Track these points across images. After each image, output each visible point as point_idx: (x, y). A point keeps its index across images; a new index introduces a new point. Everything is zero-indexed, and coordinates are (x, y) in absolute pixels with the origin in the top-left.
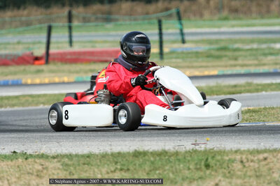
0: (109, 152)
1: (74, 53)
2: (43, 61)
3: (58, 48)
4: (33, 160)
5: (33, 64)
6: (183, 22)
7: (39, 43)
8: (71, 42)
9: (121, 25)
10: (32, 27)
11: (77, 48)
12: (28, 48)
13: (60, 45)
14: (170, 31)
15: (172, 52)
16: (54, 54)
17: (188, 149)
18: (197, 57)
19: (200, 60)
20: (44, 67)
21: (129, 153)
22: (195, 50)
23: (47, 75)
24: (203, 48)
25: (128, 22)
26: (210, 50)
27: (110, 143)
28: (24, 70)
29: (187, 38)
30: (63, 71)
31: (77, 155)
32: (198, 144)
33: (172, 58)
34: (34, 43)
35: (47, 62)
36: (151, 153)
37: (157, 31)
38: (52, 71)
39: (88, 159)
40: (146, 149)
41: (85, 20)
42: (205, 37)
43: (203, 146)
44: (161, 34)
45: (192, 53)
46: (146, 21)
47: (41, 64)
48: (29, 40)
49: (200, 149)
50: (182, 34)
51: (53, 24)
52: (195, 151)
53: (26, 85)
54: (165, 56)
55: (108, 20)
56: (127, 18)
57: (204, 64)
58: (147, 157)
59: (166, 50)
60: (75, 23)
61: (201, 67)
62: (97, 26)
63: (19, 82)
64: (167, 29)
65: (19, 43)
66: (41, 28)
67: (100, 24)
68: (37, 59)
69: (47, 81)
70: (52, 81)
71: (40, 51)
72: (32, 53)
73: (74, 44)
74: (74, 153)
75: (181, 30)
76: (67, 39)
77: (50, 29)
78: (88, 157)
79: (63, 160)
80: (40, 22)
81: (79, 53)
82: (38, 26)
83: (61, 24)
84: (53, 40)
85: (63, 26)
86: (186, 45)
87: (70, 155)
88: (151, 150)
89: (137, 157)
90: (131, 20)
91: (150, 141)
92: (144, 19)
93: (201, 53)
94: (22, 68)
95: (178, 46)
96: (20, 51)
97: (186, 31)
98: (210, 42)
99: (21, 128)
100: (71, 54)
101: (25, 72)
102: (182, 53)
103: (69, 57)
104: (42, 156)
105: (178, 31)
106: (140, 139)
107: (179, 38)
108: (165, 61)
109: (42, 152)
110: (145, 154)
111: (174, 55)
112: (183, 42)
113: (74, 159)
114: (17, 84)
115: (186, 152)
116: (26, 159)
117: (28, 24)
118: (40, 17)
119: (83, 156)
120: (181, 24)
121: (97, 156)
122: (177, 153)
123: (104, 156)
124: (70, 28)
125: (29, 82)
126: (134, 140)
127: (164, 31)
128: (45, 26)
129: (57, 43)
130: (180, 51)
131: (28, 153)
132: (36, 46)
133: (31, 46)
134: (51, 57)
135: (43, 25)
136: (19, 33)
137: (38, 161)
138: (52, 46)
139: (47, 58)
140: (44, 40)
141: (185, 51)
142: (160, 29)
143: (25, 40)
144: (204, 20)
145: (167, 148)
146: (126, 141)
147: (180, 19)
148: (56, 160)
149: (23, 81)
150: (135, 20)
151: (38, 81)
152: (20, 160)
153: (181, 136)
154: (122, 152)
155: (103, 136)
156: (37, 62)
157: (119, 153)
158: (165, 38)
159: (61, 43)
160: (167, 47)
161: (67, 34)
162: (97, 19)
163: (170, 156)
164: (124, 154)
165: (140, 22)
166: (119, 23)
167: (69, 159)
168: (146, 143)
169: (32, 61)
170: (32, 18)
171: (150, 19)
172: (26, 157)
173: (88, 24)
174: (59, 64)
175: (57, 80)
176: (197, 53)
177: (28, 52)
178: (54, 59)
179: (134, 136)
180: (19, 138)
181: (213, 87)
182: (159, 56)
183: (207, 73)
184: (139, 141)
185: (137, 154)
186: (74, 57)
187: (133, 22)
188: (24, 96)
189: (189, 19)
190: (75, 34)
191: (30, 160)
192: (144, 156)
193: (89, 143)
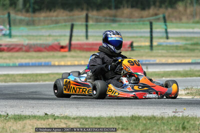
0: (114, 116)
1: (89, 44)
2: (67, 49)
3: (78, 40)
4: (59, 120)
5: (60, 51)
6: (168, 24)
7: (65, 36)
8: (87, 36)
9: (123, 25)
10: (60, 24)
11: (91, 40)
12: (56, 40)
13: (79, 38)
14: (158, 30)
15: (159, 45)
16: (75, 44)
17: (170, 115)
18: (177, 49)
19: (179, 51)
20: (68, 54)
21: (128, 117)
22: (175, 44)
23: (69, 59)
24: (181, 43)
25: (128, 23)
26: (186, 44)
27: (114, 110)
28: (53, 55)
29: (170, 35)
30: (81, 57)
31: (91, 118)
32: (177, 112)
33: (158, 50)
34: (61, 36)
35: (70, 50)
36: (144, 117)
37: (149, 30)
38: (72, 57)
39: (99, 121)
40: (140, 114)
41: (98, 21)
42: (183, 35)
43: (181, 114)
44: (151, 32)
45: (173, 46)
46: (141, 23)
47: (65, 51)
48: (57, 34)
49: (178, 116)
50: (167, 32)
51: (74, 23)
52: (175, 117)
53: (54, 66)
54: (154, 48)
55: (114, 21)
56: (127, 20)
57: (182, 55)
58: (140, 121)
59: (155, 44)
60: (90, 23)
61: (180, 56)
62: (106, 25)
63: (49, 64)
64: (156, 28)
65: (49, 36)
66: (66, 26)
67: (108, 23)
68: (62, 47)
69: (69, 63)
70: (73, 64)
71: (65, 42)
72: (59, 43)
73: (89, 38)
74: (89, 116)
75: (166, 30)
76: (84, 34)
77: (72, 27)
78: (99, 119)
79: (81, 121)
80: (65, 21)
81: (93, 44)
82: (64, 24)
83: (80, 23)
84: (74, 34)
85: (82, 25)
86: (170, 41)
87: (86, 117)
88: (144, 116)
89: (134, 120)
90: (130, 21)
91: (143, 109)
92: (139, 21)
93: (180, 47)
94: (51, 53)
95: (163, 41)
96: (50, 41)
97: (169, 30)
98: (186, 39)
99: (51, 97)
100: (87, 44)
101: (53, 57)
102: (167, 46)
103: (85, 47)
104: (66, 118)
105: (164, 30)
106: (135, 107)
107: (165, 35)
108: (154, 51)
109: (66, 114)
110: (139, 118)
111: (161, 48)
112: (167, 38)
113: (89, 120)
114: (48, 65)
115: (169, 118)
116: (55, 119)
117: (57, 22)
118: (65, 18)
119: (95, 118)
120: (166, 25)
121: (105, 118)
122: (162, 118)
123: (110, 119)
124: (87, 26)
125: (57, 63)
126: (131, 108)
127: (154, 30)
128: (69, 24)
129: (77, 36)
130: (165, 44)
131: (56, 115)
132: (62, 38)
133: (59, 38)
134: (73, 46)
135: (67, 24)
136: (50, 28)
137: (63, 121)
138: (73, 38)
139: (70, 47)
140: (68, 34)
141: (168, 45)
142: (151, 29)
143: (54, 34)
144: (182, 23)
145: (155, 114)
146: (126, 108)
147: (165, 22)
148: (76, 120)
149: (52, 63)
150: (133, 21)
151: (63, 63)
152: (50, 120)
153: (165, 106)
154: (123, 116)
155: (109, 104)
156: (62, 50)
157: (121, 117)
158: (154, 35)
159: (80, 36)
160: (155, 42)
161: (84, 30)
162: (106, 20)
163: (158, 121)
164: (124, 118)
165: (137, 23)
166: (122, 23)
167: (85, 120)
168: (140, 110)
169: (59, 49)
170: (60, 18)
171: (144, 21)
172: (55, 118)
173: (99, 24)
174: (78, 52)
175: (76, 63)
176: (177, 46)
177: (56, 42)
178: (75, 48)
179: (131, 105)
180: (49, 104)
181: (188, 71)
182: (149, 48)
183: (183, 61)
184: (135, 108)
185: (133, 118)
186: (89, 47)
187: (132, 23)
188: (53, 74)
189: (172, 22)
190: (90, 30)
191: (57, 120)
192: (139, 120)
193: (99, 109)
